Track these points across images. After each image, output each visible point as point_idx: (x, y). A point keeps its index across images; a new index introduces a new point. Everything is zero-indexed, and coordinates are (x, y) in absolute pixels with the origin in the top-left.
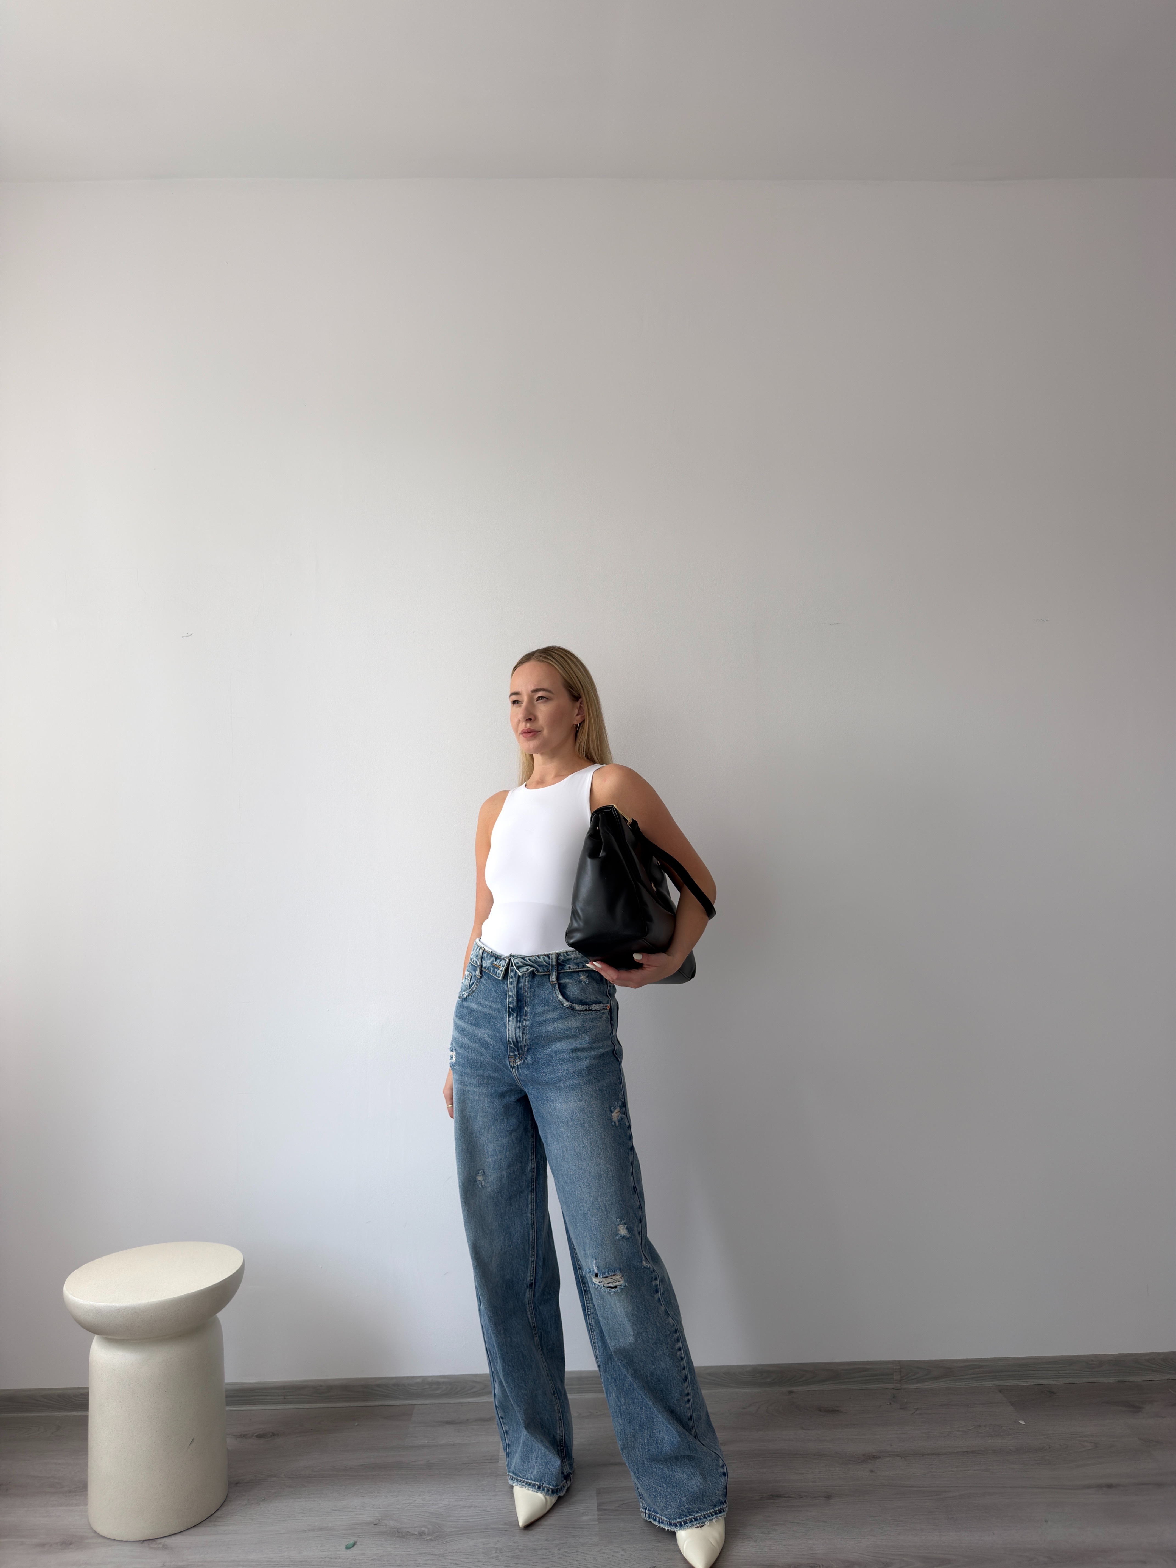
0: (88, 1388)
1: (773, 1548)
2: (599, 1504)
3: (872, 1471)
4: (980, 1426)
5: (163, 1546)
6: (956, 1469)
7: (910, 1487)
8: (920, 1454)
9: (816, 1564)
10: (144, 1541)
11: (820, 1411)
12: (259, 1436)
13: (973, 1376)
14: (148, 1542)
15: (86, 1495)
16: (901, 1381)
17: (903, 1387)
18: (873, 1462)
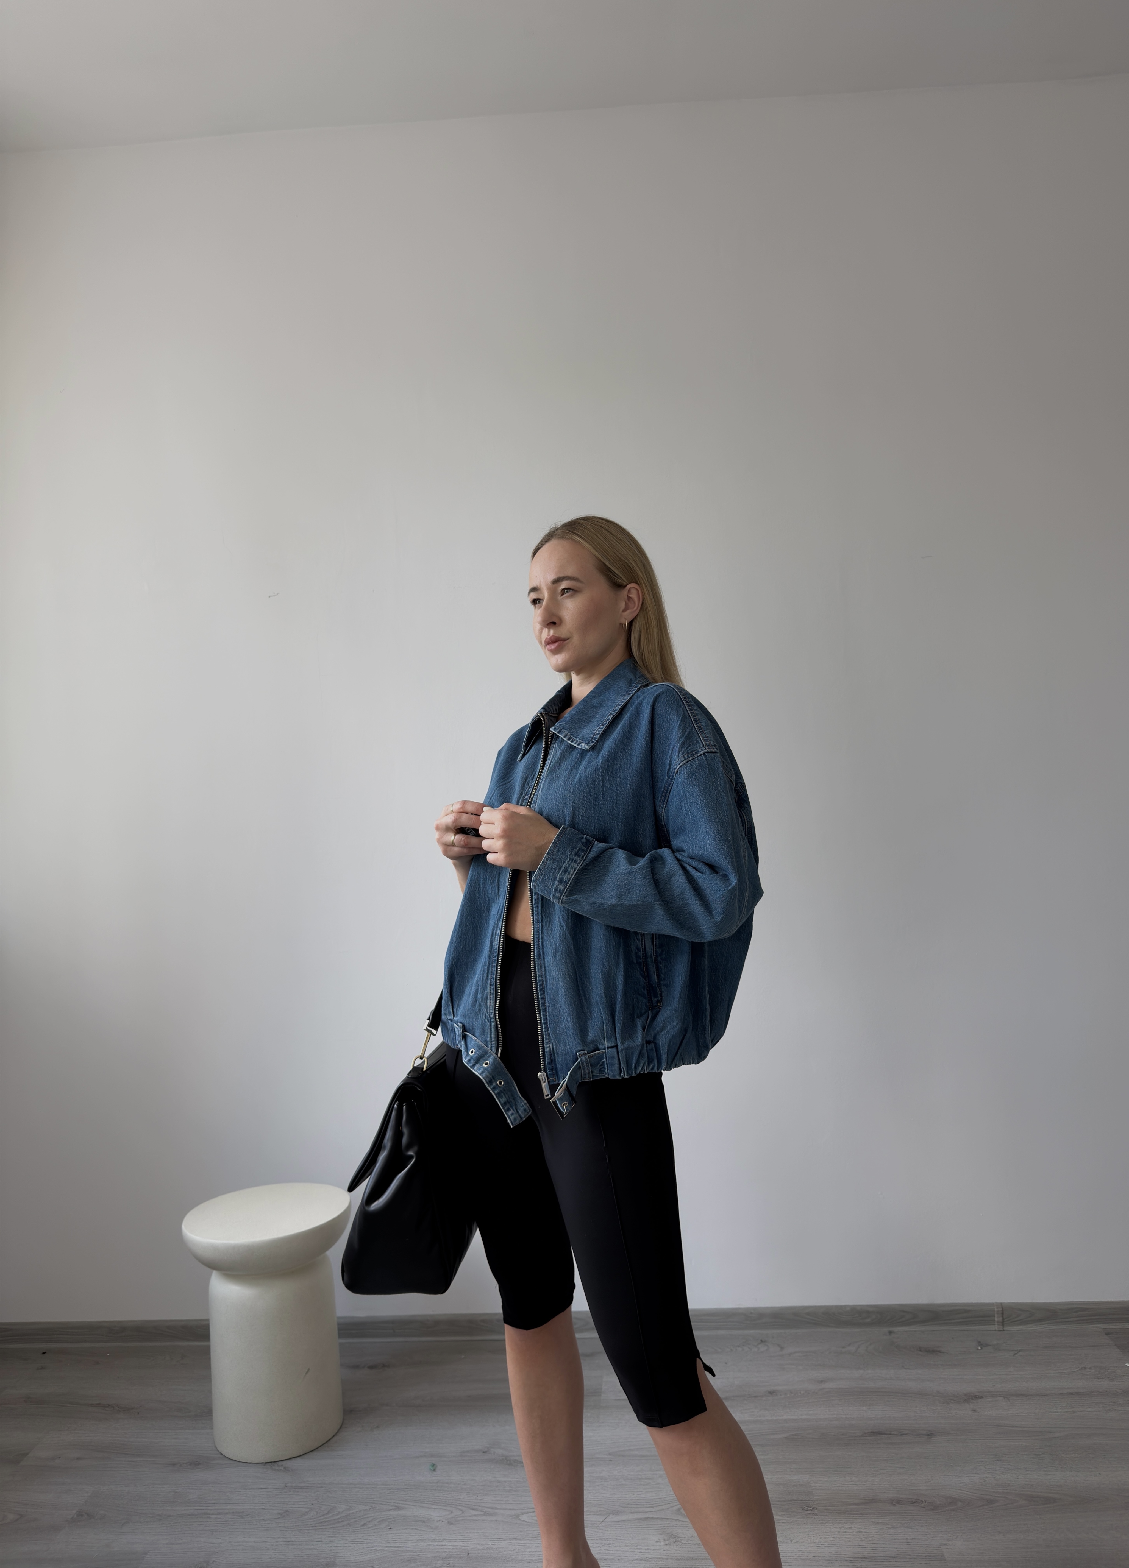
0: (208, 1320)
1: (875, 1483)
3: (974, 1411)
4: (1085, 1368)
5: (285, 1468)
6: (1061, 1410)
7: (1016, 1427)
8: (1023, 1395)
9: (919, 1500)
10: (266, 1463)
11: (921, 1351)
12: (371, 1367)
13: (1078, 1318)
14: (270, 1464)
15: (212, 1419)
16: (1003, 1323)
17: (1005, 1328)
18: (975, 1402)
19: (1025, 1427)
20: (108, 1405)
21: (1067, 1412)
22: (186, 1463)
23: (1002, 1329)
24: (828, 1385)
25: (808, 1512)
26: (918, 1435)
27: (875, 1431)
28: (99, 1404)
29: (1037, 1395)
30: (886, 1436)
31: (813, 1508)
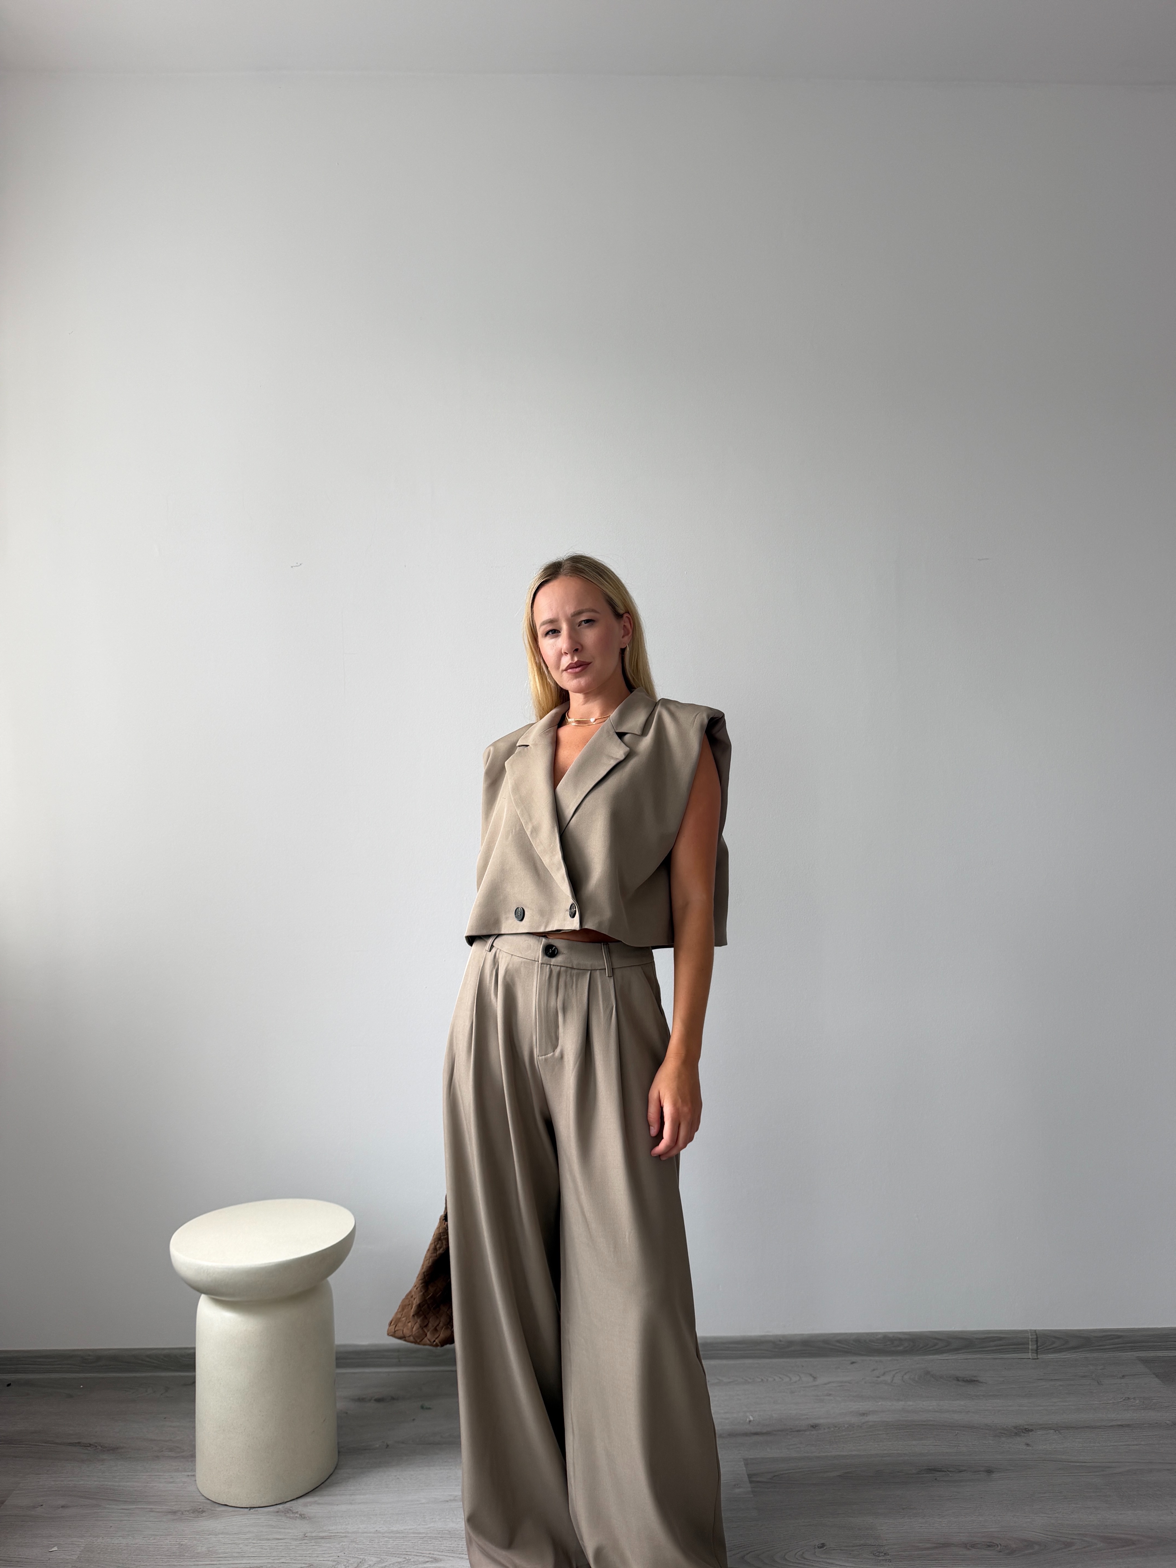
1: (944, 1525)
2: (750, 1476)
3: (1028, 1445)
4: (1129, 1398)
6: (1115, 1444)
7: (1075, 1462)
8: (1073, 1427)
9: (994, 1543)
11: (958, 1380)
12: (378, 1400)
13: (1112, 1346)
16: (1037, 1351)
17: (1039, 1357)
18: (1026, 1435)
19: (1083, 1462)
20: (90, 1444)
21: (1121, 1445)
22: (188, 1511)
23: (1036, 1357)
24: (871, 1418)
25: (880, 1558)
26: (975, 1472)
27: (930, 1468)
28: (79, 1443)
29: (1087, 1427)
30: (943, 1473)
31: (885, 1554)
